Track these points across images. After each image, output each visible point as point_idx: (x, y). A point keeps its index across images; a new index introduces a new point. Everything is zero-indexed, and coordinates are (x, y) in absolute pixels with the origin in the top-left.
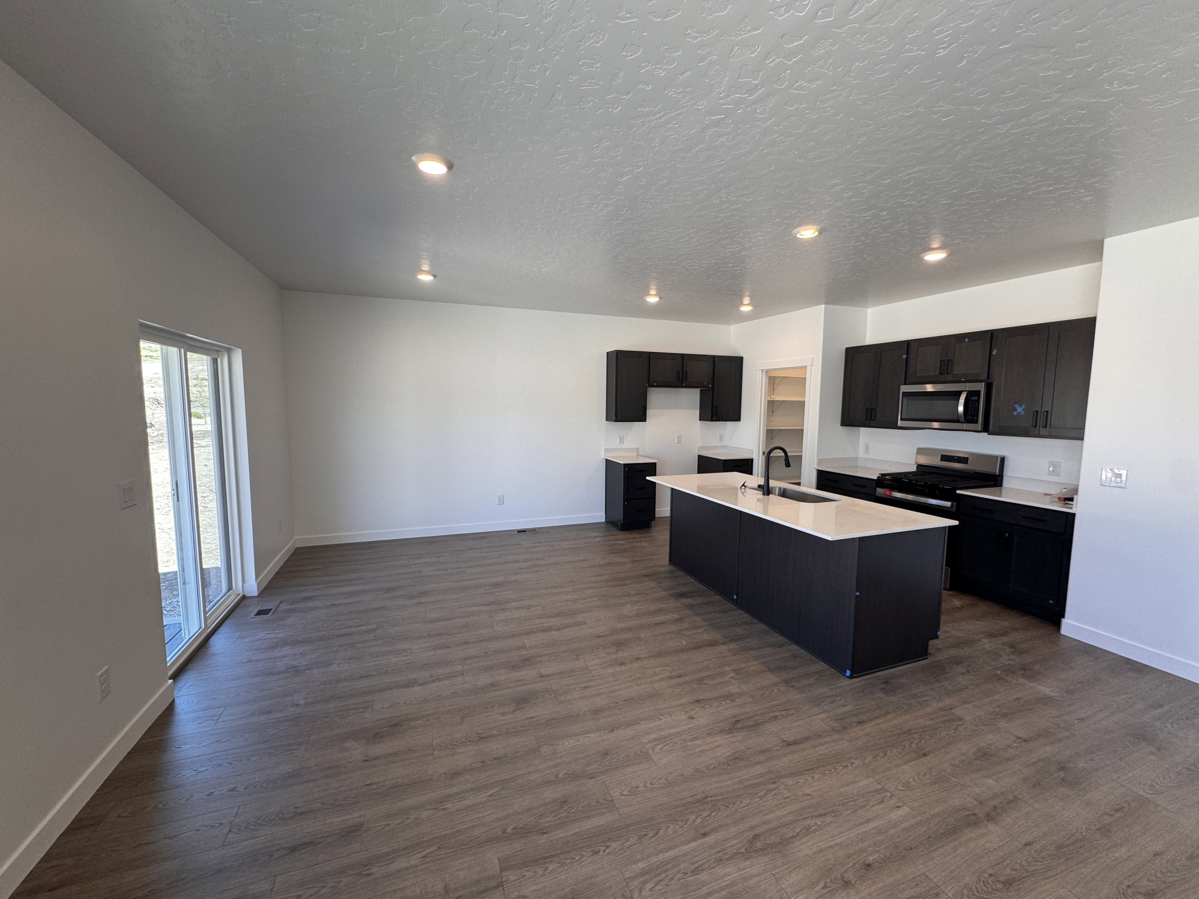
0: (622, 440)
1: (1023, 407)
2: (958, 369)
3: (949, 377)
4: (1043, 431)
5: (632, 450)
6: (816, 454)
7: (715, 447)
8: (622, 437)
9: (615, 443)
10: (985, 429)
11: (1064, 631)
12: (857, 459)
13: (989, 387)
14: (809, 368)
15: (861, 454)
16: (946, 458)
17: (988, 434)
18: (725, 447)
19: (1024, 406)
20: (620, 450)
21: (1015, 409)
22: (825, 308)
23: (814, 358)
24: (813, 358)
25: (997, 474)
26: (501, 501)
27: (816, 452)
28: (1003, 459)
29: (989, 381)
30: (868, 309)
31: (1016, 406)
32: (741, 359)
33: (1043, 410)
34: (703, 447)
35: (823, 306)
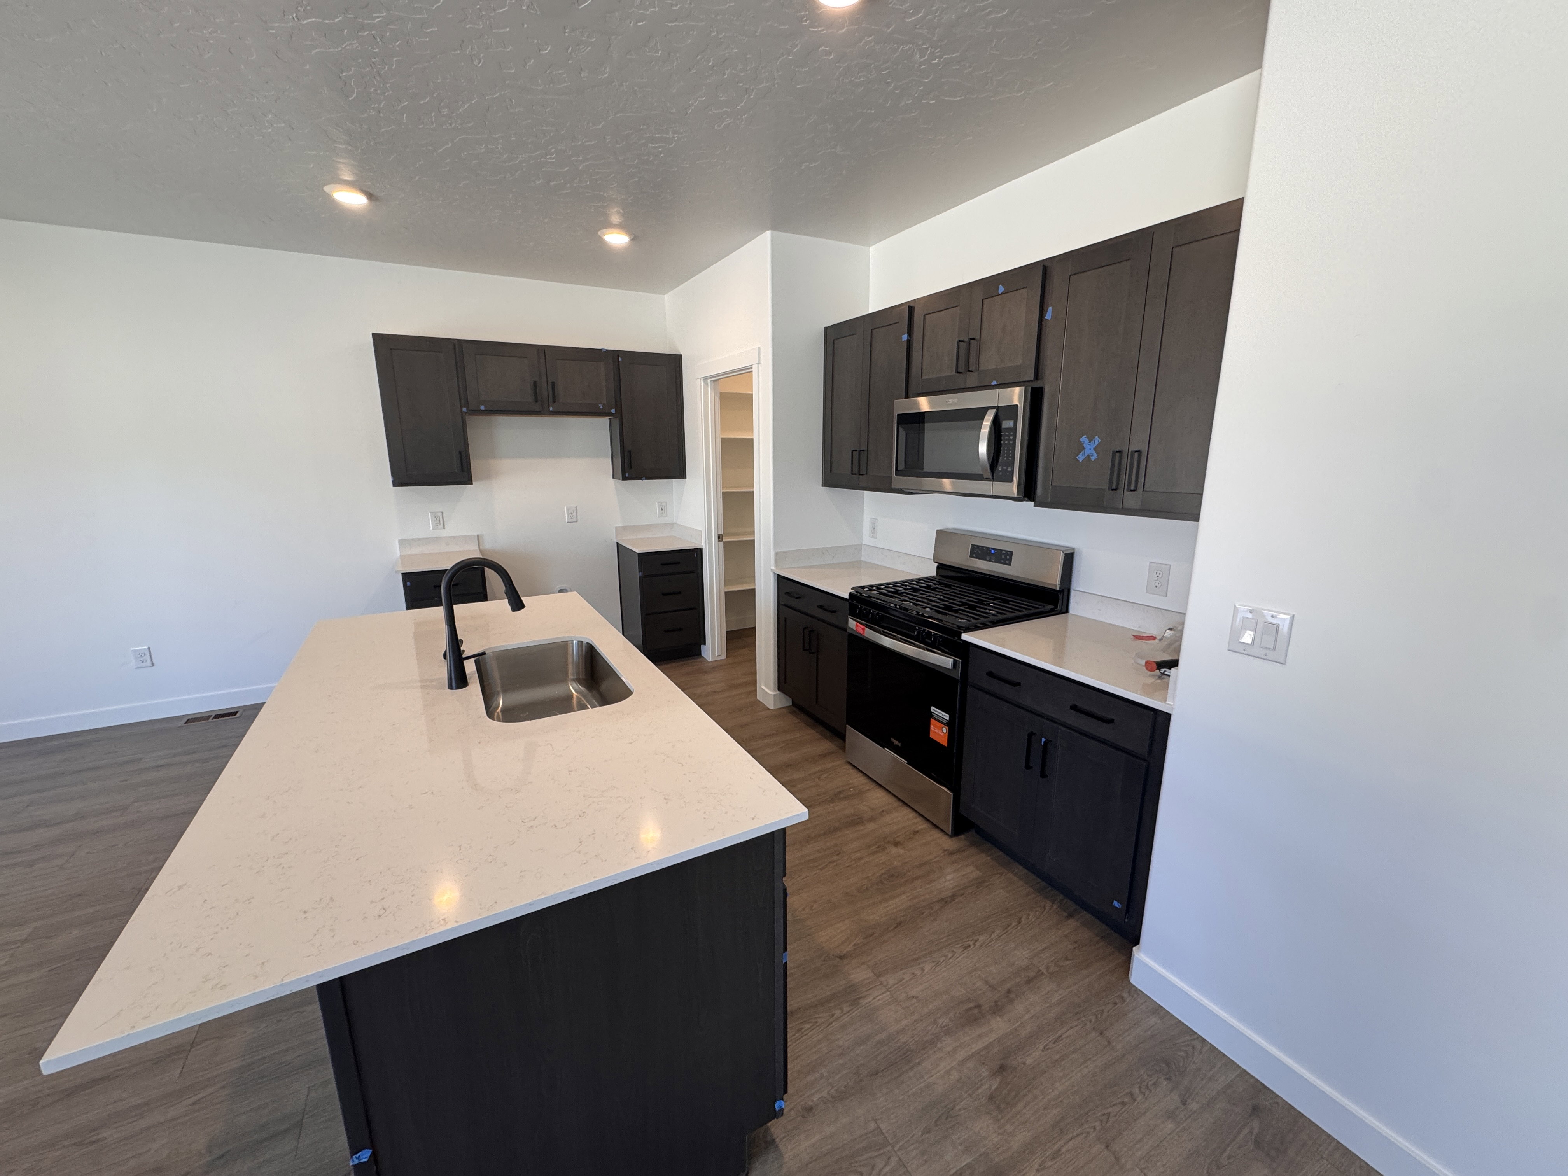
0: (440, 520)
1: (1097, 443)
2: (989, 360)
3: (972, 379)
4: (1131, 499)
5: (466, 539)
6: (772, 547)
7: (649, 527)
8: (440, 514)
9: (424, 528)
10: (1028, 492)
11: (1136, 978)
12: (858, 548)
13: (1035, 398)
14: (755, 370)
15: (867, 540)
16: (979, 552)
17: (1035, 506)
18: (672, 525)
19: (1097, 440)
20: (436, 540)
21: (1081, 448)
22: (772, 236)
23: (761, 348)
24: (759, 348)
25: (1058, 589)
26: (147, 658)
27: (772, 540)
28: (1069, 559)
29: (1038, 384)
30: (872, 248)
31: (1084, 439)
32: (679, 357)
33: (1133, 448)
34: (625, 528)
35: (769, 233)
